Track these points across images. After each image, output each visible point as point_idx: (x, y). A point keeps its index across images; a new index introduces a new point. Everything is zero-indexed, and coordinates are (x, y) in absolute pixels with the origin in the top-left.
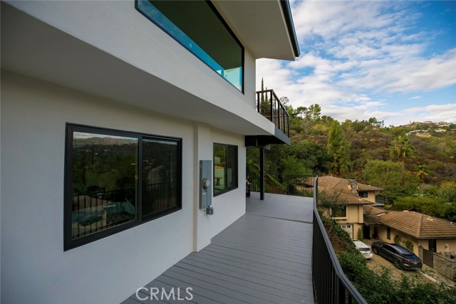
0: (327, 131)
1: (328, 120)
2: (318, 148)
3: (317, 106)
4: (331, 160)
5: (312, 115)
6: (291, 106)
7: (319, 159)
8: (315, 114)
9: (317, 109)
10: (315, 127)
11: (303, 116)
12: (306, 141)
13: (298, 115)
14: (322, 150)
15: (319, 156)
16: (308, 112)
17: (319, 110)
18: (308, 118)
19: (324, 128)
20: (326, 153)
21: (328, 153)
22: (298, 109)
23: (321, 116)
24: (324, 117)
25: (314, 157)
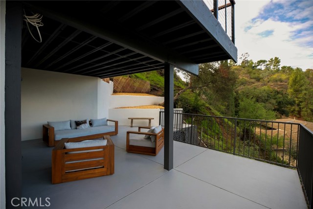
0: (288, 79)
1: (288, 70)
2: (278, 93)
3: (276, 59)
4: (292, 103)
5: (272, 67)
6: (251, 60)
7: (279, 103)
8: (274, 66)
9: (277, 61)
10: (275, 76)
11: (262, 67)
12: (265, 88)
13: (258, 67)
14: (282, 94)
15: (279, 100)
16: (268, 65)
17: (279, 62)
18: (267, 69)
19: (284, 77)
20: (287, 97)
21: (289, 97)
22: (258, 62)
23: (280, 67)
24: (284, 68)
25: (274, 101)
